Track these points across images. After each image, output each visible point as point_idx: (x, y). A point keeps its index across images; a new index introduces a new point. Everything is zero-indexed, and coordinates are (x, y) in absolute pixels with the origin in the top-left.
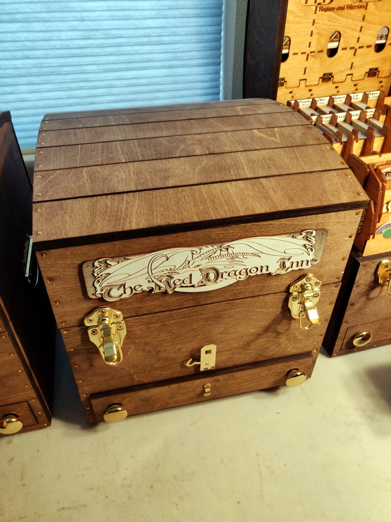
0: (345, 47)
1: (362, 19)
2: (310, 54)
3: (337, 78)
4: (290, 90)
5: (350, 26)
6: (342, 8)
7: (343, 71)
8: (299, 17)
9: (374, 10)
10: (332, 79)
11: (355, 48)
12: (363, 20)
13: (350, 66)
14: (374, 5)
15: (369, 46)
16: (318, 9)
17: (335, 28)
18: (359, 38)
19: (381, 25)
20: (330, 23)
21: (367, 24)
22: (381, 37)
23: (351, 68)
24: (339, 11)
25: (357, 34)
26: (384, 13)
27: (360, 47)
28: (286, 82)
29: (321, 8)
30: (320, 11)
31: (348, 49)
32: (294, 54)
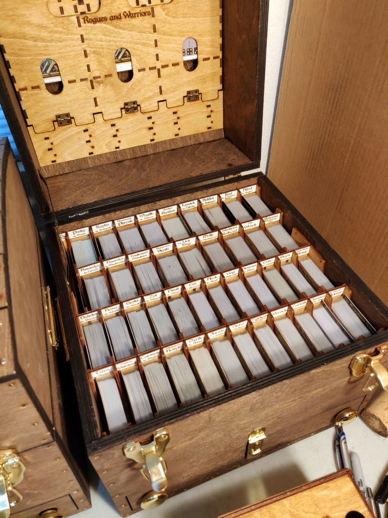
0: (142, 67)
1: (152, 31)
2: (93, 80)
3: (144, 106)
4: (84, 128)
5: (138, 41)
6: (118, 18)
7: (150, 98)
8: (56, 32)
9: (166, 17)
10: (139, 109)
11: (157, 67)
12: (155, 31)
13: (159, 90)
14: (164, 10)
15: (174, 65)
16: (82, 21)
17: (118, 44)
18: (157, 55)
19: (182, 36)
20: (108, 38)
21: (162, 36)
22: (190, 52)
23: (161, 93)
24: (115, 22)
25: (154, 51)
26: (182, 19)
27: (163, 67)
28: (73, 118)
29: (86, 19)
30: (85, 23)
31: (147, 70)
32: (70, 82)
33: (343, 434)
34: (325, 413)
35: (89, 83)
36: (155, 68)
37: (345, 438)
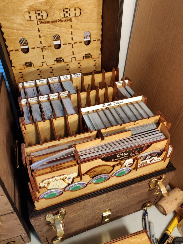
0: (65, 43)
1: (70, 28)
2: (43, 48)
3: (65, 60)
4: (38, 68)
5: (64, 32)
6: (55, 22)
7: (68, 56)
8: (27, 27)
9: (77, 22)
10: (63, 61)
11: (72, 43)
12: (71, 28)
13: (72, 53)
14: (76, 19)
15: (80, 42)
16: (39, 22)
17: (55, 33)
18: (72, 38)
19: (84, 30)
20: (50, 30)
21: (75, 30)
22: (87, 37)
23: (73, 54)
24: (54, 23)
25: (71, 36)
26: (84, 23)
27: (74, 43)
28: (33, 64)
29: (41, 22)
30: (40, 23)
31: (67, 44)
32: (32, 48)
33: (147, 213)
34: (139, 203)
35: (41, 49)
36: (71, 43)
37: (147, 215)
